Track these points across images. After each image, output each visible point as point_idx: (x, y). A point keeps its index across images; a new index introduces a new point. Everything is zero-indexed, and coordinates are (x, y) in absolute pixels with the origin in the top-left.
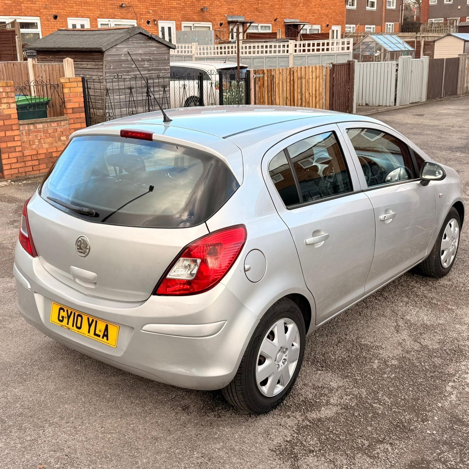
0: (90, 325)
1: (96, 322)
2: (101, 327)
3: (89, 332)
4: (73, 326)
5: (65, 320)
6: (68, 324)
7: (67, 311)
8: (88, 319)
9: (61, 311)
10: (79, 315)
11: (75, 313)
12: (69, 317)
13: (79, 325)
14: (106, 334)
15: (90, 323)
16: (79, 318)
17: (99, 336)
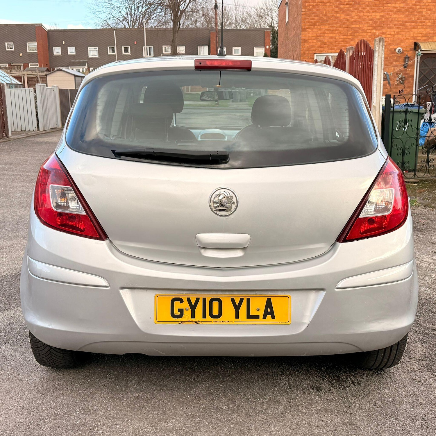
0: (237, 308)
1: (248, 300)
3: (237, 316)
4: (204, 316)
12: (193, 308)
14: (269, 310)
17: (257, 317)
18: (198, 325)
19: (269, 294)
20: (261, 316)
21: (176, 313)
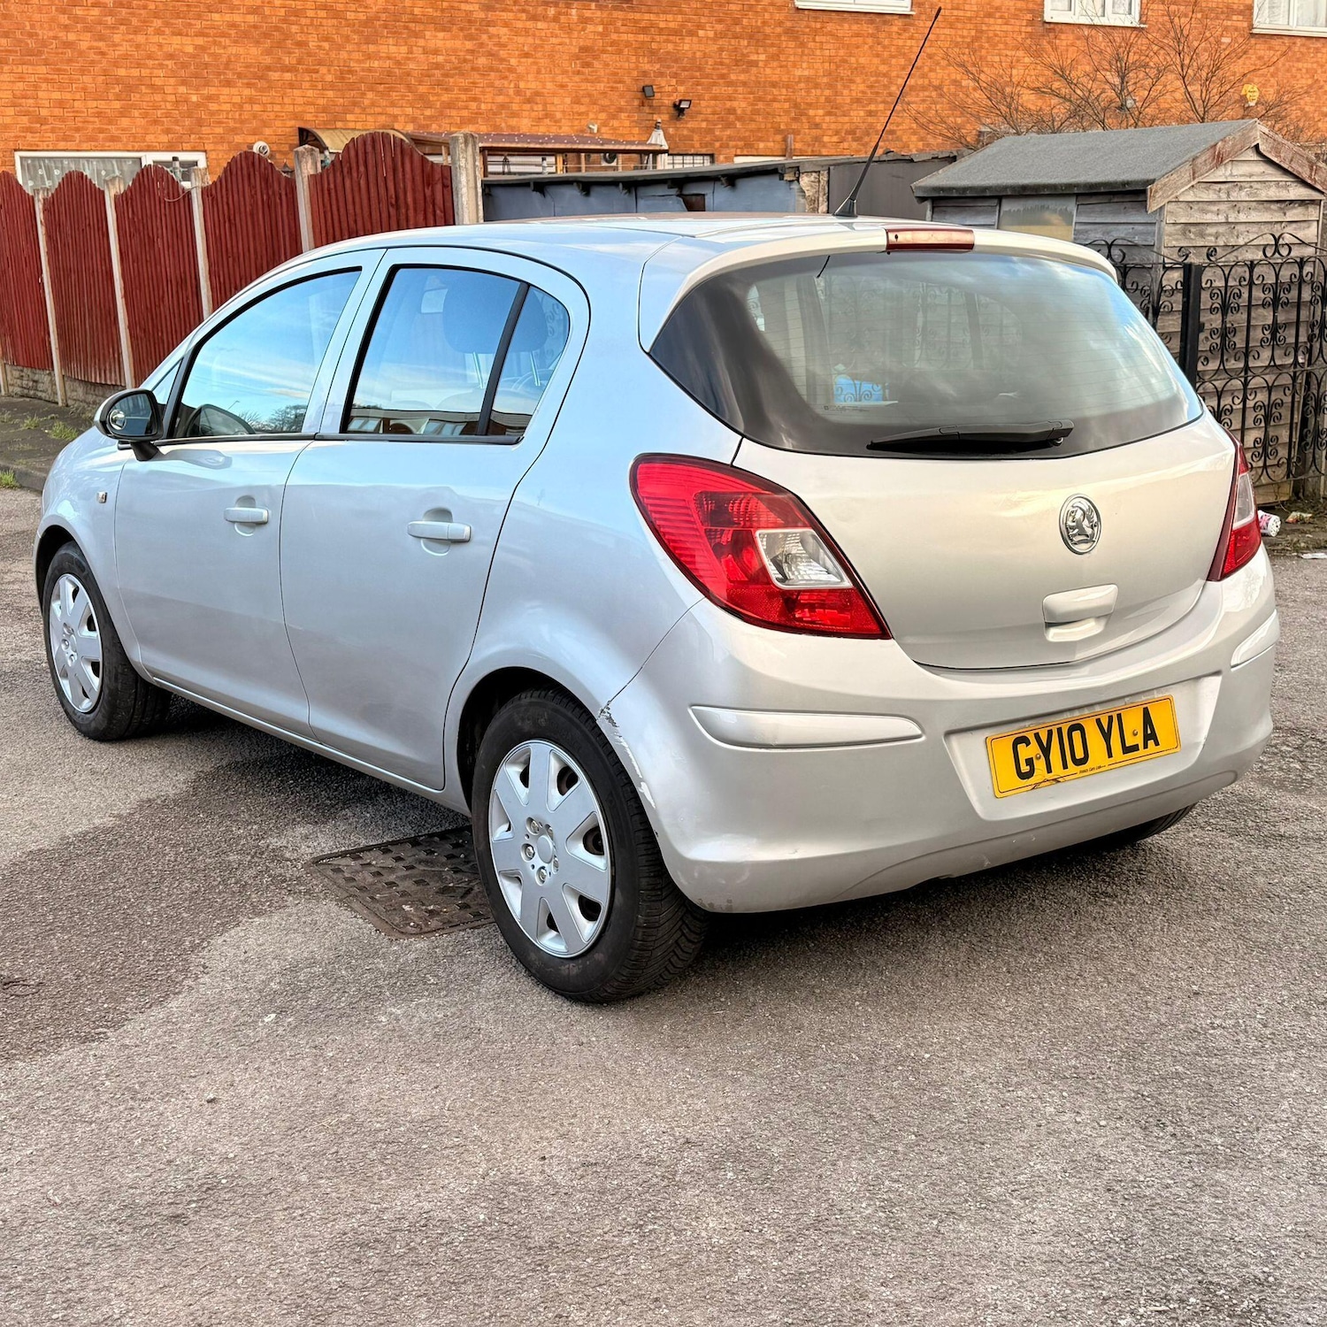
6: (1049, 771)
7: (1037, 736)
10: (1072, 729)
11: (1060, 731)
13: (1079, 754)
16: (1076, 735)
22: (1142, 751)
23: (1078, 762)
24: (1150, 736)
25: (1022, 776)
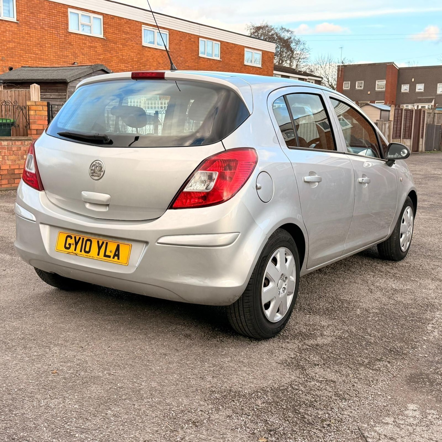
0: (100, 248)
1: (107, 243)
2: (112, 247)
3: (98, 255)
4: (81, 251)
5: (73, 247)
6: (75, 250)
7: (75, 237)
8: (98, 242)
9: (69, 239)
10: (88, 240)
11: (83, 239)
12: (76, 244)
13: (87, 249)
14: (117, 253)
15: (100, 245)
16: (88, 243)
17: (109, 257)
18: (76, 256)
19: (120, 241)
20: (112, 257)
21: (67, 246)
22: (111, 259)
23: (85, 252)
24: (117, 254)
25: (66, 248)
